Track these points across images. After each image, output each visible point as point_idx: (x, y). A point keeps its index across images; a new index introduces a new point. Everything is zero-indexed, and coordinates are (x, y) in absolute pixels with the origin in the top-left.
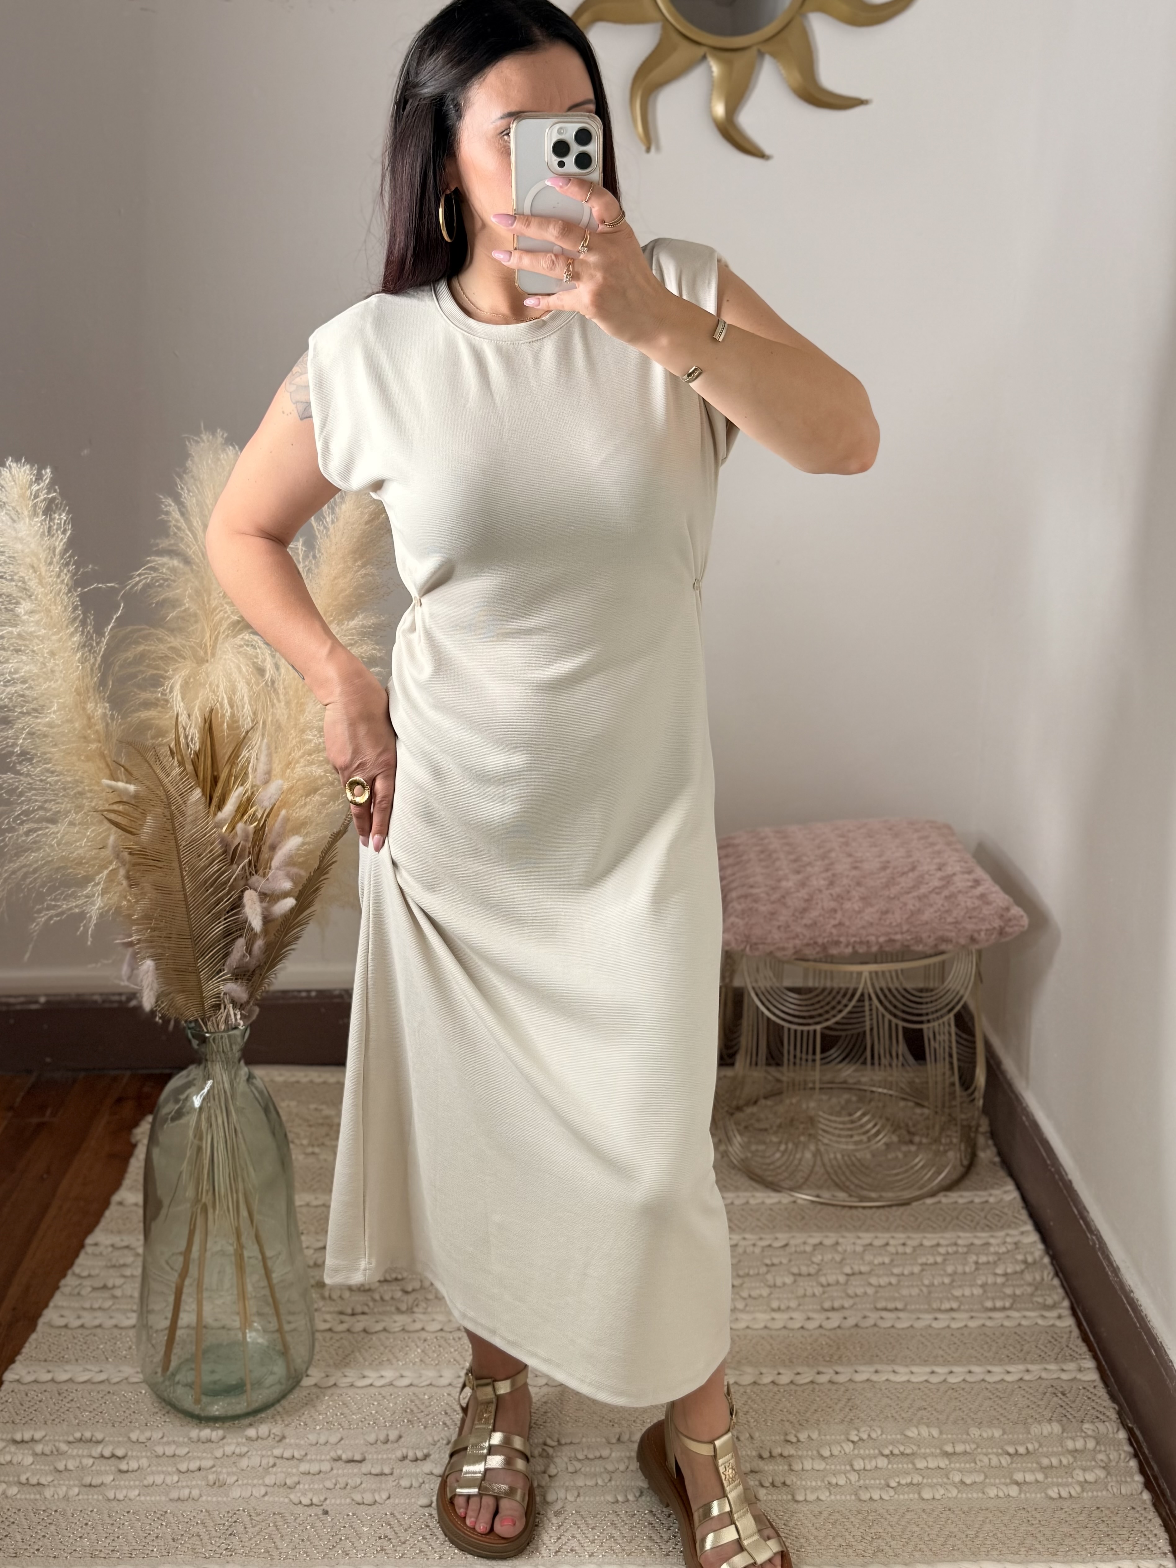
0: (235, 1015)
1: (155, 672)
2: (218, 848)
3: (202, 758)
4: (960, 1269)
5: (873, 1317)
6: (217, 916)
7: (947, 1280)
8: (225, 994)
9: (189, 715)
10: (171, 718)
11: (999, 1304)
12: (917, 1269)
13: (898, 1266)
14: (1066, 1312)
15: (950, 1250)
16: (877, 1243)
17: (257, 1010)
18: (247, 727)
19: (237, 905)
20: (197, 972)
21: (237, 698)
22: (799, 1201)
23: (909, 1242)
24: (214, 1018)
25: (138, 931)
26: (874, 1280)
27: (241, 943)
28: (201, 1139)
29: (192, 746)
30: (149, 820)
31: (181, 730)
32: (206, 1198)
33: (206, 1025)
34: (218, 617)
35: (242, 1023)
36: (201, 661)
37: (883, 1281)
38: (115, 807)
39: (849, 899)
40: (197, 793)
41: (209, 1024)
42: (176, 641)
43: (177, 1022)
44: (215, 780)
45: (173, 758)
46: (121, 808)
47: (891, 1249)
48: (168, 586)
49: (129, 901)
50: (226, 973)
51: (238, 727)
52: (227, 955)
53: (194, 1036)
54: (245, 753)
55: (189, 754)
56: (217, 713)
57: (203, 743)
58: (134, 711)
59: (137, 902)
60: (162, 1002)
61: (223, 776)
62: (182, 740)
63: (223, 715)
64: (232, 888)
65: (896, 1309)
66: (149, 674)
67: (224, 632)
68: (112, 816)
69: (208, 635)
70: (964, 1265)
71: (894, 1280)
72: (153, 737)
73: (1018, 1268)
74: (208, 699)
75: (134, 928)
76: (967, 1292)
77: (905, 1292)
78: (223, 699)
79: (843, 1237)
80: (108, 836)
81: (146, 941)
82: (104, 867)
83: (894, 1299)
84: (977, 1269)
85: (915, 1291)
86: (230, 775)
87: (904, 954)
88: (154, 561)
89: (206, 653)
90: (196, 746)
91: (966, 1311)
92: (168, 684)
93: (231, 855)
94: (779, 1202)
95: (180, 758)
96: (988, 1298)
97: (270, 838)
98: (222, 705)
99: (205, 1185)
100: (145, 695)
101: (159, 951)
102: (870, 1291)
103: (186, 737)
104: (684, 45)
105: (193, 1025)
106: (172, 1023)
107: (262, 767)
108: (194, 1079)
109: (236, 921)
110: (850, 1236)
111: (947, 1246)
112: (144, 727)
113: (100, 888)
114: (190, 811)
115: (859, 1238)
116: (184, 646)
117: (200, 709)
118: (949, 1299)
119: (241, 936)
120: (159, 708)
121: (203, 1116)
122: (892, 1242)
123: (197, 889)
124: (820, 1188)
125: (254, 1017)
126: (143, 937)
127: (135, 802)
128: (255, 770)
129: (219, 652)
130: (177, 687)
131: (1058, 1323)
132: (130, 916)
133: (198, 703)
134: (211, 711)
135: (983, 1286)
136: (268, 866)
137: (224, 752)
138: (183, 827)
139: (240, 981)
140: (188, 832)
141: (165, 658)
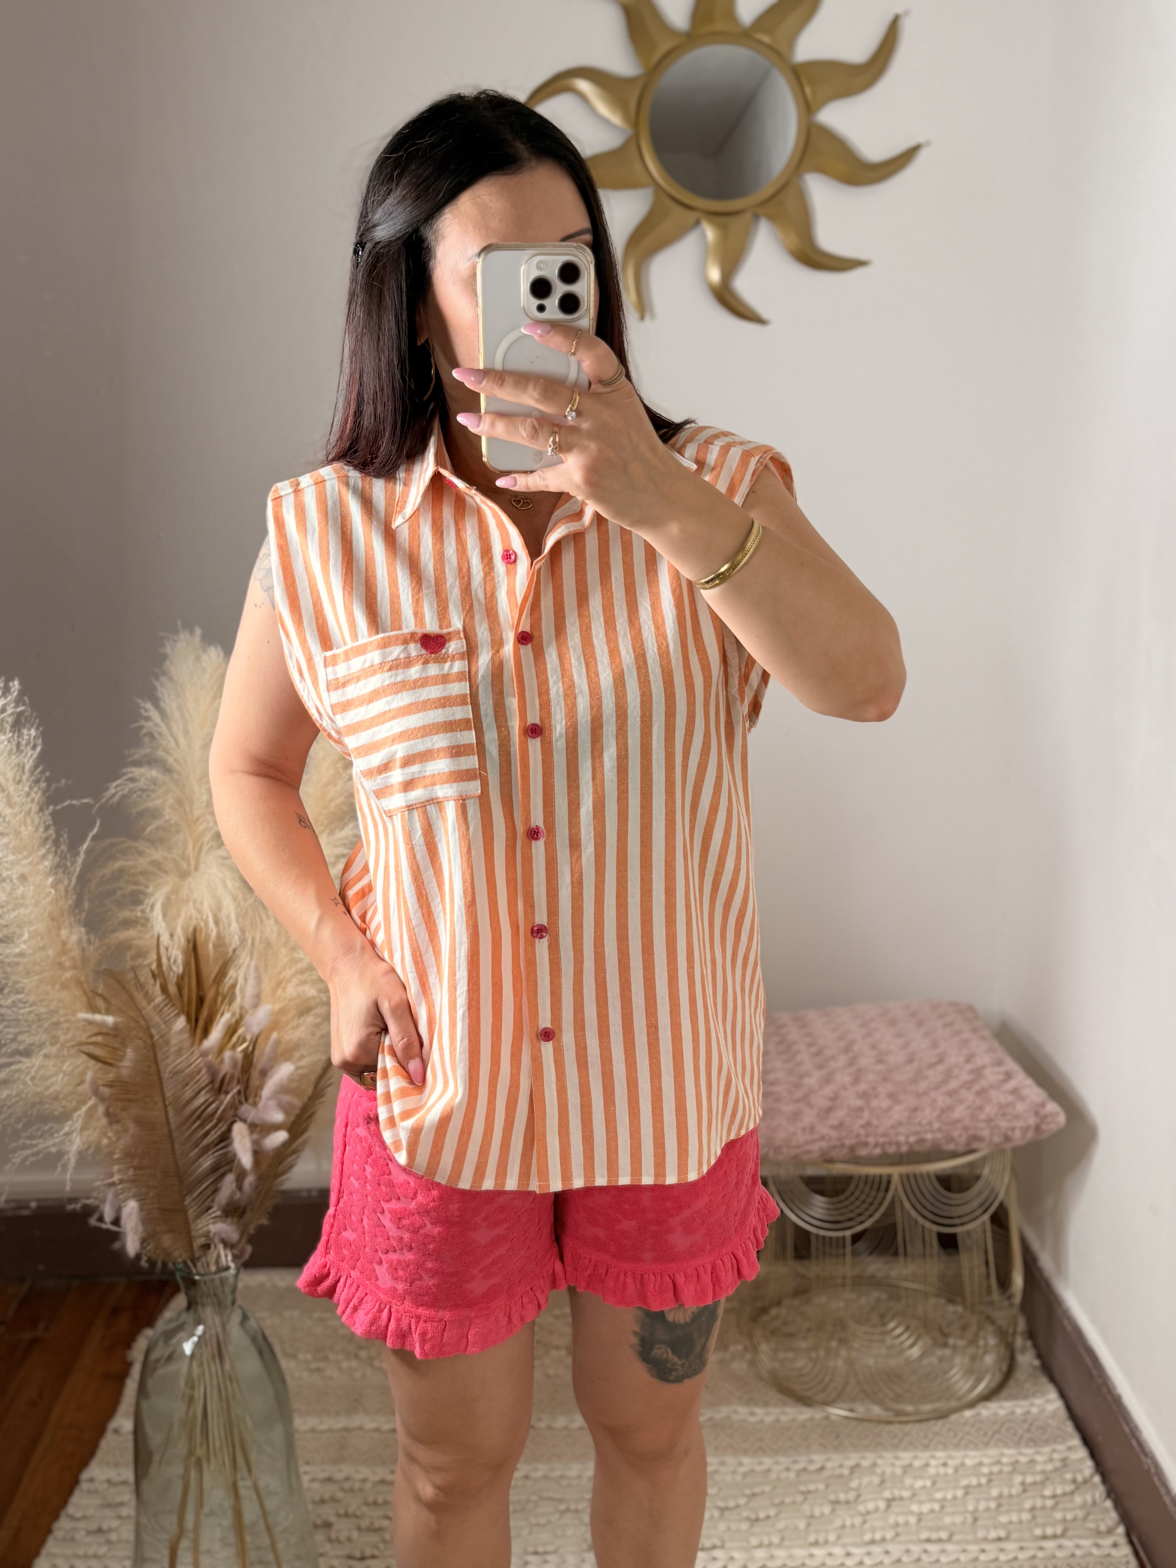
0: (226, 1256)
1: (135, 887)
2: (204, 1078)
3: (186, 980)
4: (1006, 1491)
5: (916, 1549)
6: (205, 1150)
7: (993, 1505)
8: (215, 1234)
9: (172, 935)
10: (152, 936)
11: (1049, 1531)
12: (960, 1493)
13: (939, 1490)
14: (1122, 1540)
15: (995, 1469)
16: (917, 1463)
17: (249, 1249)
18: (233, 946)
19: (226, 1137)
20: (184, 1211)
21: (222, 915)
22: (833, 1417)
23: (951, 1462)
24: (203, 1260)
25: (120, 1171)
26: (915, 1508)
27: (229, 1180)
28: (193, 1388)
29: (175, 968)
30: (130, 1053)
31: (162, 950)
32: (200, 1452)
33: (195, 1265)
34: (201, 828)
35: (232, 1265)
36: (184, 875)
37: (925, 1508)
38: (94, 1039)
39: (876, 1096)
40: (181, 1023)
41: (199, 1264)
42: (157, 854)
43: (164, 1264)
44: (201, 1000)
45: (155, 981)
46: (99, 1039)
47: (932, 1471)
48: (148, 796)
49: (109, 1138)
50: (216, 1211)
51: (224, 945)
52: (216, 1191)
53: (183, 1278)
54: (232, 973)
55: (172, 979)
56: (201, 932)
57: (186, 964)
58: (114, 931)
59: (119, 1139)
60: (148, 1244)
61: (210, 995)
62: (164, 960)
63: (208, 936)
64: (220, 1120)
65: (940, 1540)
66: (128, 890)
67: (208, 843)
68: (91, 1049)
69: (190, 847)
70: (1010, 1486)
71: (936, 1507)
72: (134, 958)
73: (1069, 1488)
74: (191, 918)
75: (116, 1168)
76: (1015, 1517)
77: (948, 1520)
78: (207, 917)
79: (881, 1457)
80: (87, 1068)
81: (128, 1181)
82: (85, 1103)
83: (939, 1529)
84: (1024, 1491)
85: (958, 1519)
86: (217, 994)
87: (936, 1153)
88: (131, 772)
89: (189, 865)
90: (179, 969)
91: (1016, 1540)
92: (148, 901)
93: (219, 1086)
94: (812, 1419)
95: (162, 980)
96: (1037, 1525)
97: (260, 1061)
98: (206, 923)
99: (198, 1439)
100: (126, 914)
101: (143, 1190)
102: (913, 1520)
103: (169, 959)
104: (677, 210)
105: (181, 1266)
106: (159, 1264)
107: (250, 990)
108: (184, 1323)
109: (225, 1154)
110: (888, 1455)
111: (992, 1464)
112: (124, 947)
113: (79, 1124)
114: (174, 1041)
115: (897, 1458)
116: (165, 859)
117: (183, 928)
118: (996, 1527)
119: (230, 1171)
120: (139, 928)
121: (195, 1364)
122: (933, 1462)
123: (183, 1123)
124: (853, 1400)
125: (246, 1256)
126: (126, 1178)
127: (115, 1032)
128: (242, 991)
129: (202, 867)
130: (158, 907)
131: (1114, 1552)
132: (112, 1153)
133: (180, 922)
134: (195, 930)
135: (1033, 1509)
136: (257, 1095)
137: (210, 971)
138: (167, 1057)
139: (229, 1220)
140: (170, 1064)
141: (145, 873)
